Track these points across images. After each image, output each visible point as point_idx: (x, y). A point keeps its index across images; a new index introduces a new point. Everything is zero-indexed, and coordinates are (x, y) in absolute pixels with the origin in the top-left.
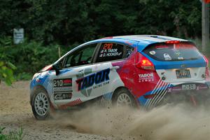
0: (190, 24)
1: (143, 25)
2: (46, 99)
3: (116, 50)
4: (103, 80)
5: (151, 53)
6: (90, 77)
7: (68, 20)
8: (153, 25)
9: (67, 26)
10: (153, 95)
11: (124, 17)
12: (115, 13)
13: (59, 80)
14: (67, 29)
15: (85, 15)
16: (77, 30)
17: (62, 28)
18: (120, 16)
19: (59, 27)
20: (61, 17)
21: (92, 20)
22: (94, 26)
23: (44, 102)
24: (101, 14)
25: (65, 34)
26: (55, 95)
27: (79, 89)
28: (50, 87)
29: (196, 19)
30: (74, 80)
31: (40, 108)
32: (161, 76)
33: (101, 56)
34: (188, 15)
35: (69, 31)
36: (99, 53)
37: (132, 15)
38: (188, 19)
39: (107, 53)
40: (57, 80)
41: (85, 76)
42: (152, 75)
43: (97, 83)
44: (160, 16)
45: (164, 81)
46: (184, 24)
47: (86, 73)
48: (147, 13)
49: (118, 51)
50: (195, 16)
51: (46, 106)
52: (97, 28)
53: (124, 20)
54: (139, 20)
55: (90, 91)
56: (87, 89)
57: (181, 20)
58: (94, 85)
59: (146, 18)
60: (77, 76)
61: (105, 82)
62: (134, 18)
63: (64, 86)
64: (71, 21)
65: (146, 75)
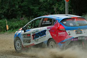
0: (61, 11)
1: (41, 11)
2: (20, 43)
3: (49, 21)
4: (43, 35)
5: (64, 23)
6: (38, 33)
7: (10, 9)
8: (45, 11)
9: (9, 11)
10: (65, 42)
11: (33, 7)
12: (29, 6)
13: (25, 34)
14: (10, 12)
15: (17, 7)
16: (14, 13)
17: (7, 12)
18: (32, 7)
19: (6, 12)
20: (7, 7)
21: (20, 9)
22: (21, 11)
23: (20, 44)
24: (24, 6)
25: (9, 15)
26: (24, 41)
27: (34, 39)
28: (22, 38)
29: (63, 8)
30: (32, 34)
31: (18, 47)
32: (68, 34)
33: (43, 24)
34: (60, 7)
35: (11, 14)
36: (42, 23)
37: (37, 7)
38: (60, 8)
39: (45, 22)
40: (24, 34)
41: (36, 33)
42: (64, 33)
43: (41, 36)
44: (48, 7)
45: (70, 36)
46: (58, 10)
47: (36, 32)
48: (43, 6)
49: (50, 22)
50: (63, 7)
51: (20, 46)
52: (22, 12)
53: (33, 9)
54: (40, 9)
55: (38, 40)
56: (37, 39)
57: (57, 9)
58: (40, 37)
59: (42, 8)
60: (33, 33)
61: (44, 36)
62: (38, 8)
63: (27, 37)
64: (11, 9)
65: (61, 33)
